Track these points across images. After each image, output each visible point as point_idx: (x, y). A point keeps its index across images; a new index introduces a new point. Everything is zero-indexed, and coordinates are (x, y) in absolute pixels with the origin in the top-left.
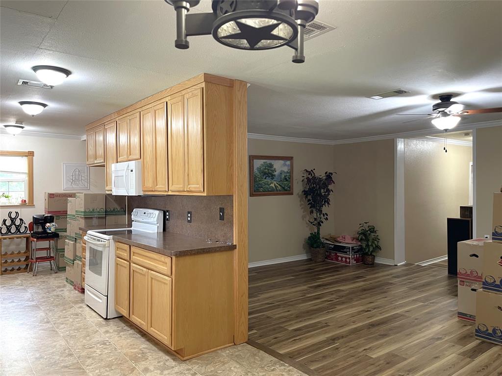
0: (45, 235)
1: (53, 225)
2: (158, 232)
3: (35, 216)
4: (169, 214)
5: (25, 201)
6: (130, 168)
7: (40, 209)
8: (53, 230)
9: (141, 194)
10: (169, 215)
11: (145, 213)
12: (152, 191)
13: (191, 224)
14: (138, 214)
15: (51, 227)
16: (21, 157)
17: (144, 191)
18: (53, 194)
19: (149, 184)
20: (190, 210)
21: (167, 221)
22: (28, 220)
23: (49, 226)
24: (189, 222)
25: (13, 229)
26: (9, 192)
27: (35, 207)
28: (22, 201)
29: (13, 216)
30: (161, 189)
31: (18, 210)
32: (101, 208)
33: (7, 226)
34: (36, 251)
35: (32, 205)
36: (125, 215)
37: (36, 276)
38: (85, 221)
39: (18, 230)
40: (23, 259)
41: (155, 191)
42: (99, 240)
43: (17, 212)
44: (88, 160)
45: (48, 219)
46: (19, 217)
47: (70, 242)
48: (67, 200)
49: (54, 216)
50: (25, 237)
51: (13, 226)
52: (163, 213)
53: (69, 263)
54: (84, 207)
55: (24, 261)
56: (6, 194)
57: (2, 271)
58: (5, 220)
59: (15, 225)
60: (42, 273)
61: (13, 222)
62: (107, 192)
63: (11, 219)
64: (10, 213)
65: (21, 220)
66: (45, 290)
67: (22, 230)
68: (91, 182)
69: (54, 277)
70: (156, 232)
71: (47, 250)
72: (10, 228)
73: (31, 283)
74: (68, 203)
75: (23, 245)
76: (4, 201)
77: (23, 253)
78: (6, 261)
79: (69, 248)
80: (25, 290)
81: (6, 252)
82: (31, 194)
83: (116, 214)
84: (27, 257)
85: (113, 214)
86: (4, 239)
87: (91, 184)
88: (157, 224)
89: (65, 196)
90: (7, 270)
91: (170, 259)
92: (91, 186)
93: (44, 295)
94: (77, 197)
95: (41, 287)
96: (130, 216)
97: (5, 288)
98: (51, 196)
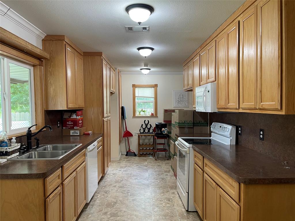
0: (161, 136)
1: (166, 130)
2: (231, 145)
3: (157, 124)
5: (153, 114)
6: (207, 90)
7: (160, 120)
8: (166, 132)
9: (216, 111)
10: (241, 130)
11: (220, 127)
12: (225, 109)
13: (263, 142)
14: (216, 127)
15: (165, 130)
16: (151, 88)
17: (218, 109)
18: (167, 110)
19: (222, 103)
20: (262, 128)
21: (239, 136)
22: (154, 126)
23: (163, 130)
24: (262, 139)
25: (146, 131)
26: (145, 108)
27: (158, 118)
28: (152, 114)
29: (147, 122)
30: (232, 106)
31: (149, 119)
32: (190, 120)
33: (143, 129)
34: (157, 144)
35: (156, 116)
36: (208, 126)
37: (156, 160)
38: (179, 129)
39: (149, 131)
40: (152, 148)
41: (227, 108)
42: (183, 147)
43: (148, 121)
44: (184, 87)
45: (164, 126)
46: (149, 123)
47: (173, 142)
48: (172, 114)
49: (167, 123)
50: (152, 136)
51: (146, 129)
52: (236, 128)
53: (172, 156)
54: (179, 119)
55: (152, 150)
56: (144, 110)
57: (140, 154)
58: (142, 125)
59: (147, 128)
60: (160, 159)
61: (146, 126)
62: (194, 109)
63: (146, 124)
64: (145, 121)
65: (150, 125)
66: (157, 173)
67: (151, 131)
68: (189, 102)
69: (166, 162)
70: (229, 144)
71: (164, 145)
72: (145, 129)
73: (152, 165)
74: (172, 116)
75: (152, 140)
76: (142, 114)
77: (151, 145)
78: (143, 149)
79: (172, 146)
80: (147, 170)
81: (143, 144)
82: (156, 110)
83: (201, 126)
84: (154, 147)
85: (199, 125)
86: (142, 136)
87: (189, 103)
88: (230, 138)
89: (174, 111)
90: (143, 154)
91: (238, 183)
92: (189, 105)
93: (156, 176)
94: (175, 112)
95: (156, 170)
96: (210, 128)
97: (138, 166)
98: (166, 111)
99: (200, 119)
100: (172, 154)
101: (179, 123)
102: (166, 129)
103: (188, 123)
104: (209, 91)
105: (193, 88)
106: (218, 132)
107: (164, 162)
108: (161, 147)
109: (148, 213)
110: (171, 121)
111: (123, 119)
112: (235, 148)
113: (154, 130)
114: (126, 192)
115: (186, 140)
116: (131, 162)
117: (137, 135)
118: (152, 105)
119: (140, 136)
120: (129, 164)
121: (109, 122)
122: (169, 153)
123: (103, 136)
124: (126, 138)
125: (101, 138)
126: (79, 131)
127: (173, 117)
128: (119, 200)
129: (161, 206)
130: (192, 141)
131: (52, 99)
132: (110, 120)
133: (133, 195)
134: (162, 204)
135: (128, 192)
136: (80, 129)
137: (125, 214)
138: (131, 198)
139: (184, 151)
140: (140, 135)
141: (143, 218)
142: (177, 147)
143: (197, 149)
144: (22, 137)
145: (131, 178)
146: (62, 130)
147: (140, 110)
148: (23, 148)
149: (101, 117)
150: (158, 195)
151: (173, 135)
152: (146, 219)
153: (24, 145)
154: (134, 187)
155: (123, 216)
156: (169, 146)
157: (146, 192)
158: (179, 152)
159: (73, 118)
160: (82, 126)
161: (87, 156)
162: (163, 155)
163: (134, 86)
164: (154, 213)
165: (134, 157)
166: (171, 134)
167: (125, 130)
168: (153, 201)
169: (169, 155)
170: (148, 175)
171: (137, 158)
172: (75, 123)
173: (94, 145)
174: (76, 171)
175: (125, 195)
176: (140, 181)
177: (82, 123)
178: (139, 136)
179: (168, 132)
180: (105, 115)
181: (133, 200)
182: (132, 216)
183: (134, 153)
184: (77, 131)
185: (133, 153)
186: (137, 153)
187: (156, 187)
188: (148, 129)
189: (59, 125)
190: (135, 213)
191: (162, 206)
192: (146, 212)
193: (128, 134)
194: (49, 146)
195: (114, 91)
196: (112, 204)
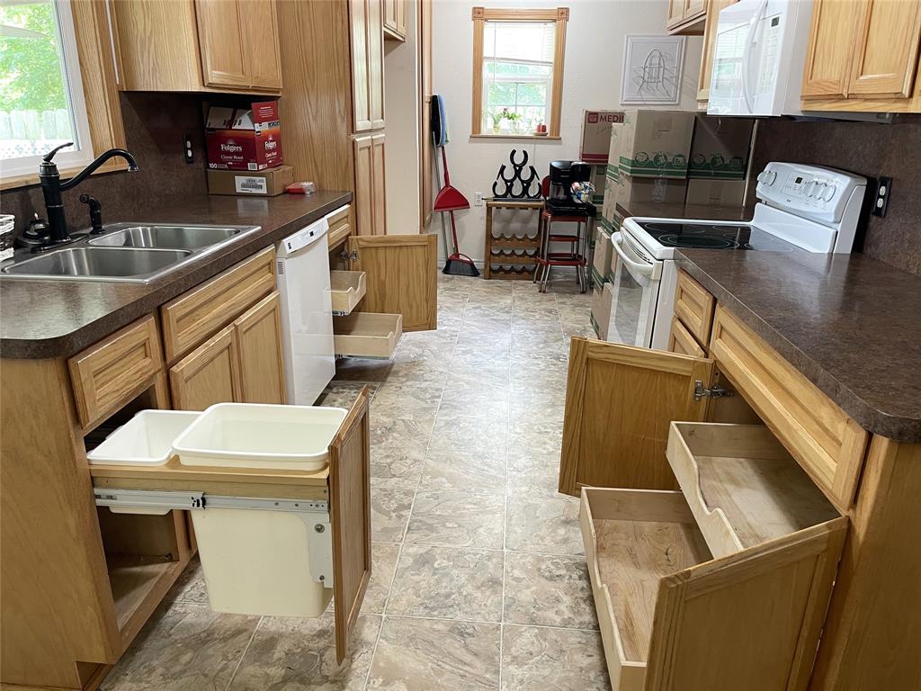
0: (565, 208)
1: (586, 187)
2: (831, 254)
3: (555, 164)
4: (889, 192)
5: (544, 128)
6: (771, 14)
7: (570, 150)
8: (584, 197)
9: (796, 109)
10: (887, 198)
11: (799, 180)
12: (840, 98)
14: (778, 181)
15: (582, 190)
16: (542, 25)
17: (808, 99)
18: (596, 114)
19: (831, 72)
21: (874, 218)
22: (543, 173)
23: (577, 188)
25: (517, 189)
26: (516, 106)
27: (561, 144)
28: (539, 126)
29: (519, 159)
30: (877, 85)
31: (529, 148)
32: (681, 152)
33: (506, 181)
34: (549, 240)
35: (556, 138)
36: (744, 179)
37: (544, 292)
38: (634, 188)
39: (525, 191)
40: (532, 252)
41: (851, 97)
42: (640, 254)
43: (525, 152)
44: (671, 17)
45: (579, 173)
46: (529, 163)
47: (604, 234)
48: (611, 127)
49: (592, 166)
50: (535, 208)
51: (517, 183)
52: (867, 186)
53: (598, 283)
54: (635, 148)
55: (530, 256)
56: (511, 111)
57: (491, 269)
58: (503, 168)
59: (520, 178)
60: (557, 288)
61: (518, 174)
62: (700, 108)
63: (515, 165)
64: (514, 152)
65: (532, 168)
66: (542, 335)
67: (534, 190)
68: (684, 84)
69: (575, 302)
70: (827, 251)
71: (573, 241)
72: (512, 185)
73: (527, 310)
74: (610, 135)
75: (534, 224)
76: (506, 127)
77: (531, 240)
78: (502, 252)
79: (600, 249)
80: (507, 324)
81: (502, 235)
82: (557, 113)
83: (717, 175)
84: (538, 249)
85: (709, 174)
86: (499, 207)
87: (683, 89)
88: (834, 226)
89: (620, 117)
90: (501, 269)
91: (863, 434)
92: (683, 96)
93: (534, 348)
94: (625, 121)
95: (540, 325)
96: (754, 183)
97: (478, 311)
98: (592, 117)
99: (716, 149)
100: (599, 276)
101: (634, 163)
102: (587, 184)
103: (670, 165)
104: (775, 22)
105: (706, 17)
106: (783, 202)
107: (569, 301)
108: (564, 248)
109: (493, 472)
110: (607, 156)
111: (438, 142)
112: (845, 268)
113: (544, 189)
114: (428, 396)
115: (652, 229)
116: (457, 295)
117: (484, 202)
118: (544, 93)
119: (494, 208)
120: (452, 300)
121: (378, 151)
122: (589, 272)
123: (353, 200)
124: (447, 214)
125: (347, 206)
126: (264, 179)
127: (615, 141)
128: (403, 421)
129: (540, 449)
130: (676, 233)
131: (143, 46)
132: (383, 145)
133: (448, 406)
134: (545, 443)
135: (437, 394)
136: (268, 170)
137: (414, 469)
138: (443, 418)
139: (640, 270)
140: (495, 205)
141: (473, 489)
142: (618, 254)
143: (691, 265)
144: (31, 191)
145: (451, 350)
146: (206, 171)
147: (500, 110)
148: (36, 231)
149: (343, 129)
150: (536, 414)
151: (607, 209)
152: (483, 490)
153: (39, 222)
154: (457, 380)
155: (405, 476)
156: (592, 245)
157: (495, 400)
158: (623, 272)
159: (240, 127)
160: (277, 163)
161: (281, 273)
162: (571, 277)
163: (479, 14)
164: (515, 473)
165: (470, 278)
166: (602, 203)
167: (443, 184)
168: (516, 433)
169: (590, 277)
170: (510, 340)
171: (480, 281)
172: (251, 148)
173: (312, 234)
174: (235, 325)
175: (425, 406)
176: (479, 359)
177: (278, 149)
178: (489, 208)
179: (594, 197)
180: (361, 124)
181: (449, 424)
182: (439, 479)
183: (471, 264)
184: (258, 179)
185: (469, 267)
186: (479, 265)
187: (529, 385)
188: (523, 182)
189: (190, 154)
190: (449, 469)
191: (545, 452)
192: (486, 468)
193: (452, 200)
194: (140, 228)
195: (402, 30)
196: (379, 432)
